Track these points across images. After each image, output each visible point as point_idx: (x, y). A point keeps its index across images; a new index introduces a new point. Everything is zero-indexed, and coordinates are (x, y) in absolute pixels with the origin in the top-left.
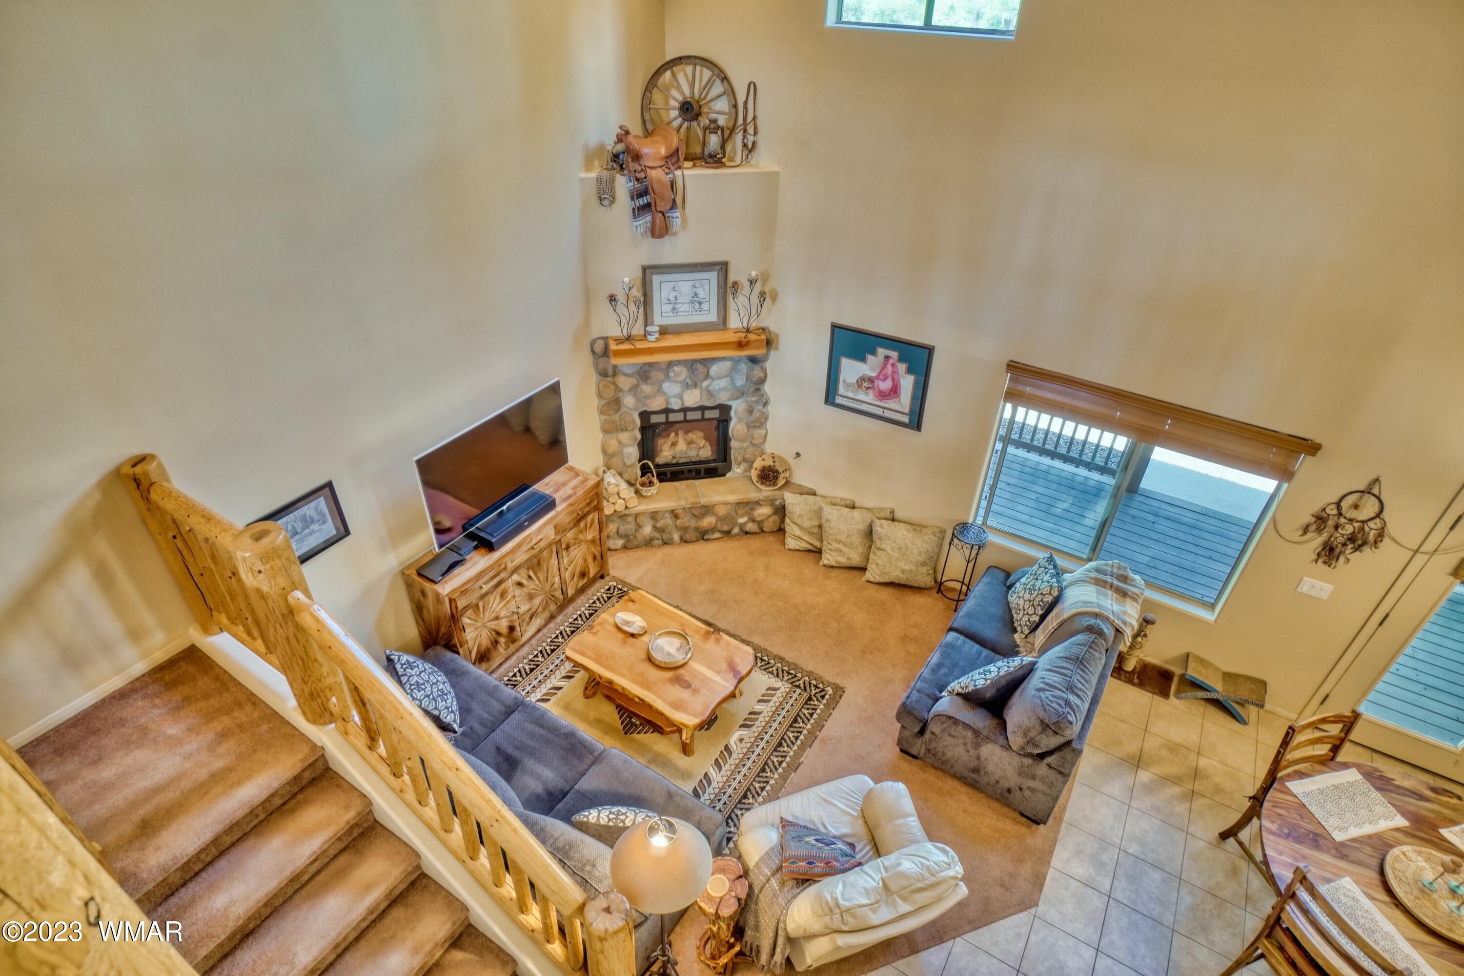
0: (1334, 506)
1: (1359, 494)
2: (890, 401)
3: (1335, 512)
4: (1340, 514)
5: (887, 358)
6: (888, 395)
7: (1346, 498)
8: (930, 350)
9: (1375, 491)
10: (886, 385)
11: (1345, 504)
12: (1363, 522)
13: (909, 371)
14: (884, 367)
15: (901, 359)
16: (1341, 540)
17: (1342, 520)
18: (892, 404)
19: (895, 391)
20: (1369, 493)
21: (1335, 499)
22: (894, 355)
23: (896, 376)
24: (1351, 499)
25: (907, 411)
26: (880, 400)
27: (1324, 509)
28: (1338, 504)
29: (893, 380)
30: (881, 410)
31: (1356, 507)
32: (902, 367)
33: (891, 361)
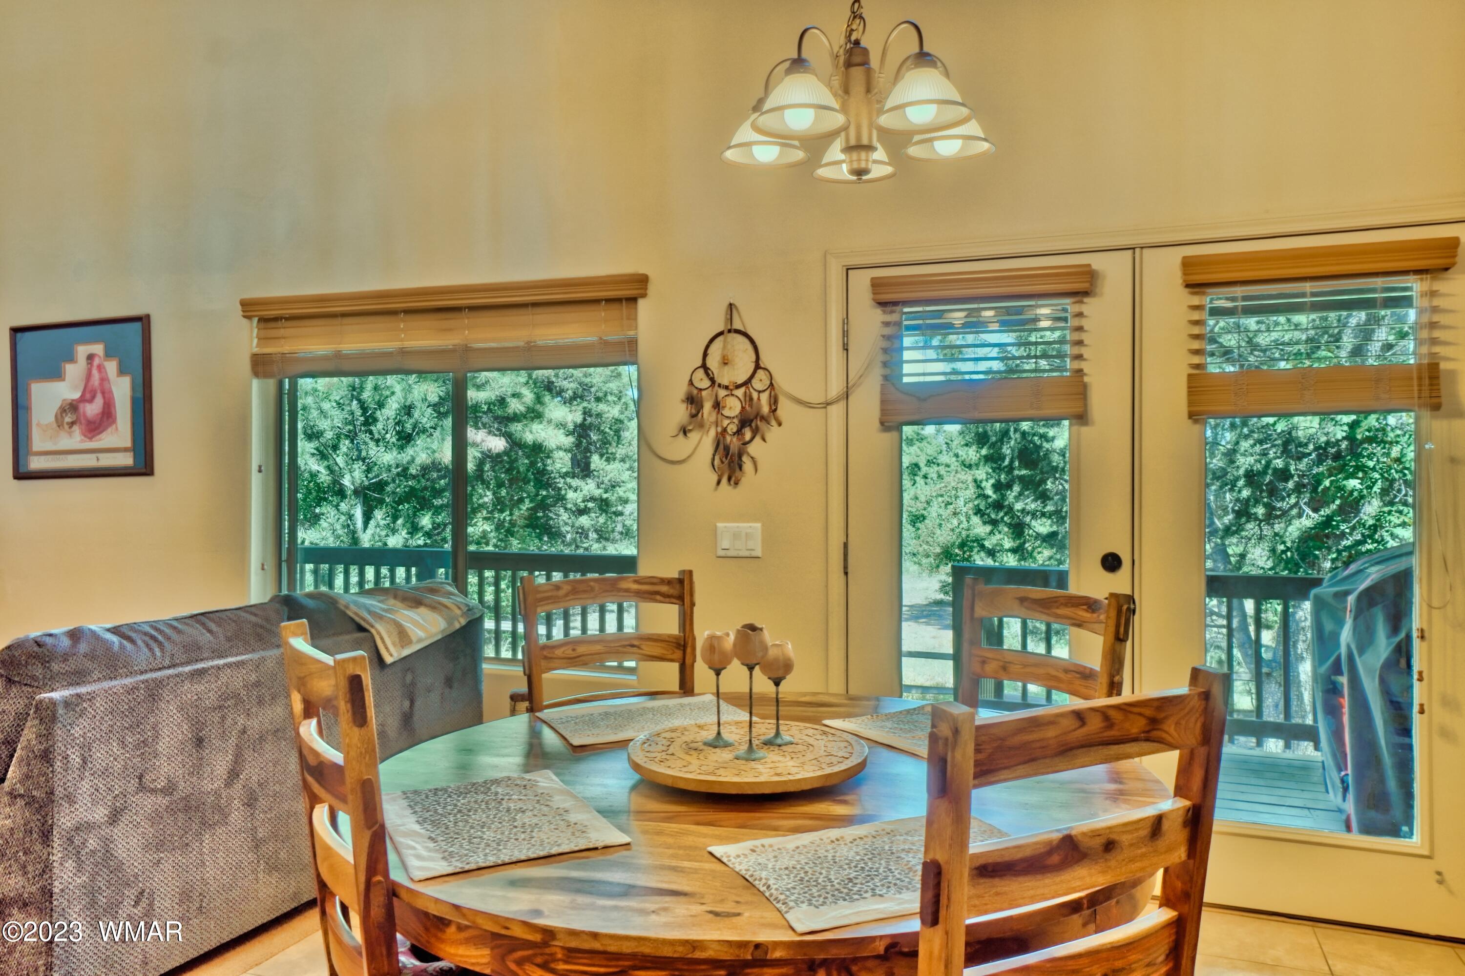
0: (701, 373)
1: (721, 338)
2: (103, 436)
3: (706, 383)
4: (713, 380)
5: (90, 357)
6: (100, 425)
7: (710, 351)
8: (144, 321)
9: (737, 325)
10: (93, 409)
11: (713, 363)
12: (747, 383)
13: (122, 372)
14: (89, 376)
15: (108, 355)
16: (732, 428)
17: (722, 393)
18: (107, 439)
19: (107, 415)
20: (730, 331)
21: (699, 363)
22: (98, 349)
23: (106, 386)
24: (716, 350)
25: (128, 443)
26: (91, 439)
27: (691, 383)
28: (704, 366)
29: (103, 393)
30: (94, 456)
31: (725, 362)
32: (111, 367)
33: (96, 362)
